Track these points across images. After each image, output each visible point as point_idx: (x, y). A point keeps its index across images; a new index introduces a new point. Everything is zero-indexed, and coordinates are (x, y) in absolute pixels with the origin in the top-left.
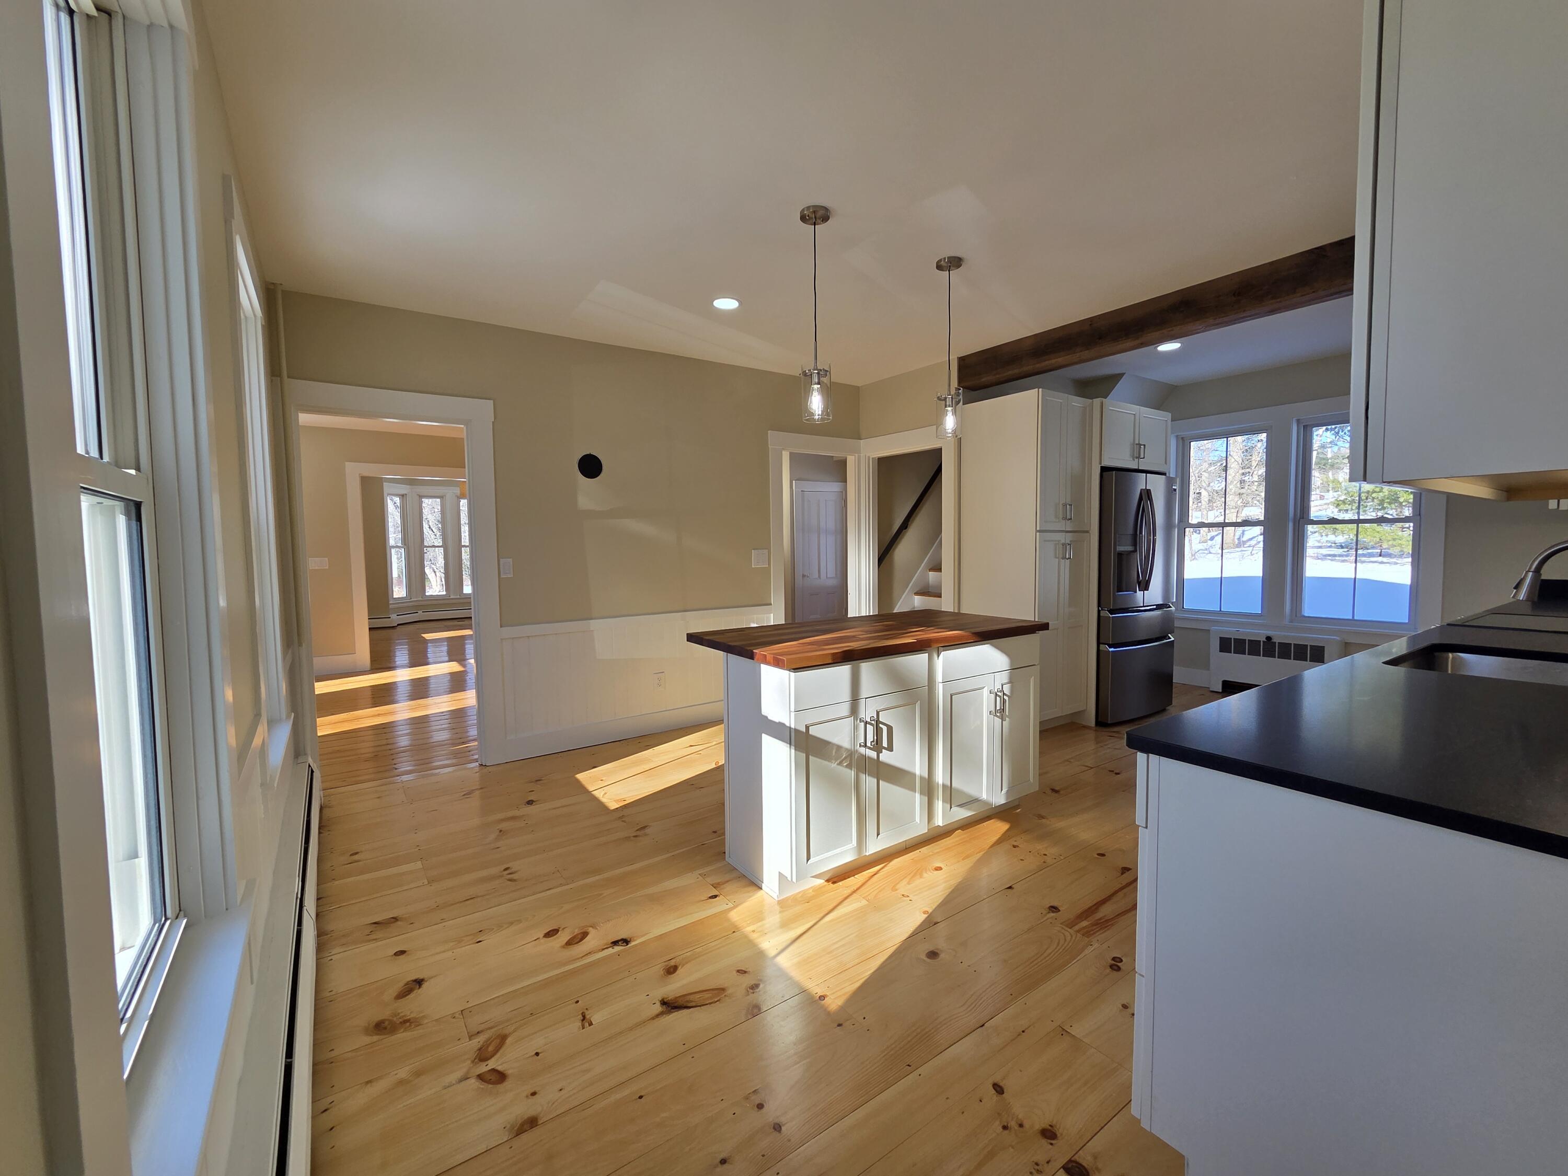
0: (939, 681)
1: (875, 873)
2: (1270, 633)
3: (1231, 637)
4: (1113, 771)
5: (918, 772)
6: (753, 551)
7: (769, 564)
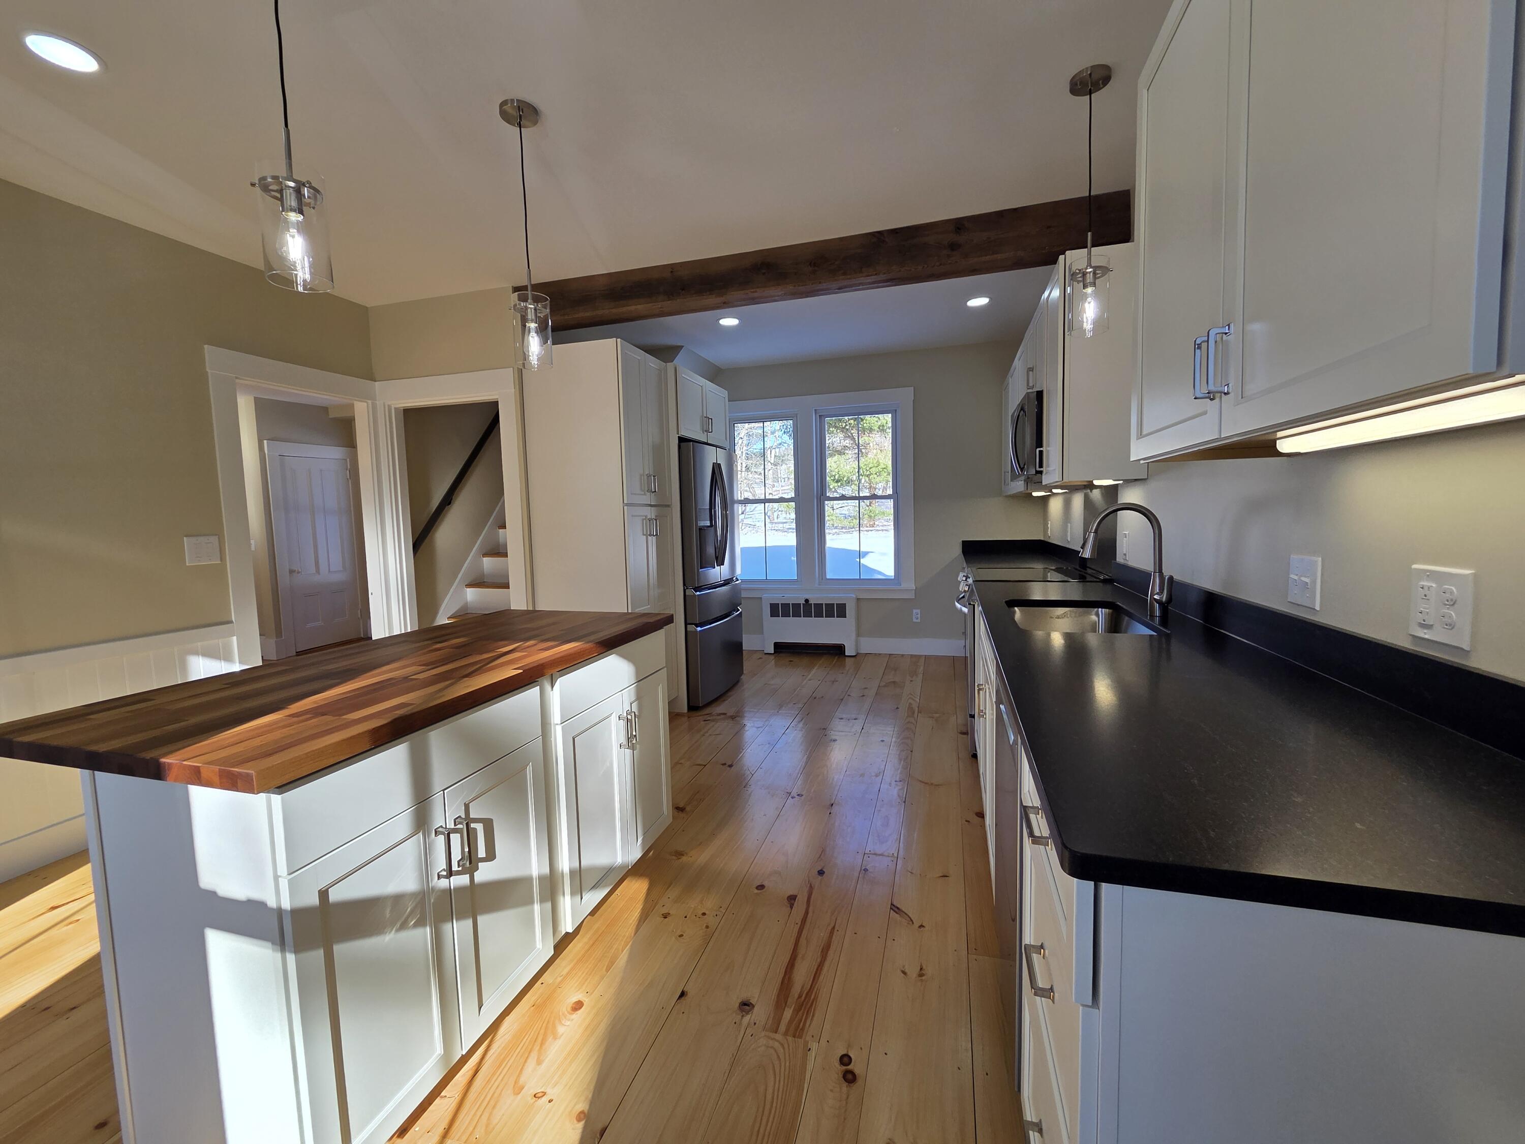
0: (556, 723)
1: (474, 1069)
2: (807, 597)
3: (778, 602)
4: (725, 764)
5: (535, 873)
6: (185, 538)
7: (222, 558)
